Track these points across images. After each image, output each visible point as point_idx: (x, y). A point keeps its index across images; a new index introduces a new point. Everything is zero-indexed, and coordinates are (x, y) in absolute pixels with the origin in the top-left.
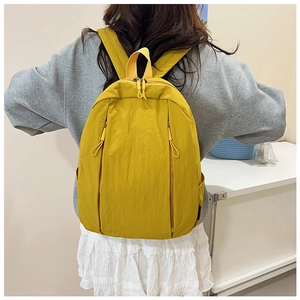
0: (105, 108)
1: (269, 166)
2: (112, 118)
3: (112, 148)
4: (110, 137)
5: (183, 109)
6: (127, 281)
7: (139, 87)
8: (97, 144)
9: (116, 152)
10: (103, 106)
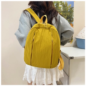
0: (35, 30)
2: (37, 33)
4: (36, 38)
5: (56, 31)
9: (37, 42)
10: (34, 29)
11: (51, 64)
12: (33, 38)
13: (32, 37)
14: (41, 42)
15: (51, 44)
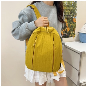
2: (38, 37)
4: (37, 42)
5: (58, 36)
7: (46, 29)
8: (33, 44)
9: (38, 47)
10: (36, 34)
11: (53, 69)
12: (35, 43)
13: (33, 41)
14: (42, 47)
15: (52, 48)
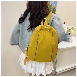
0: (39, 32)
1: (70, 42)
3: (40, 41)
5: (56, 33)
6: (29, 67)
11: (51, 59)
